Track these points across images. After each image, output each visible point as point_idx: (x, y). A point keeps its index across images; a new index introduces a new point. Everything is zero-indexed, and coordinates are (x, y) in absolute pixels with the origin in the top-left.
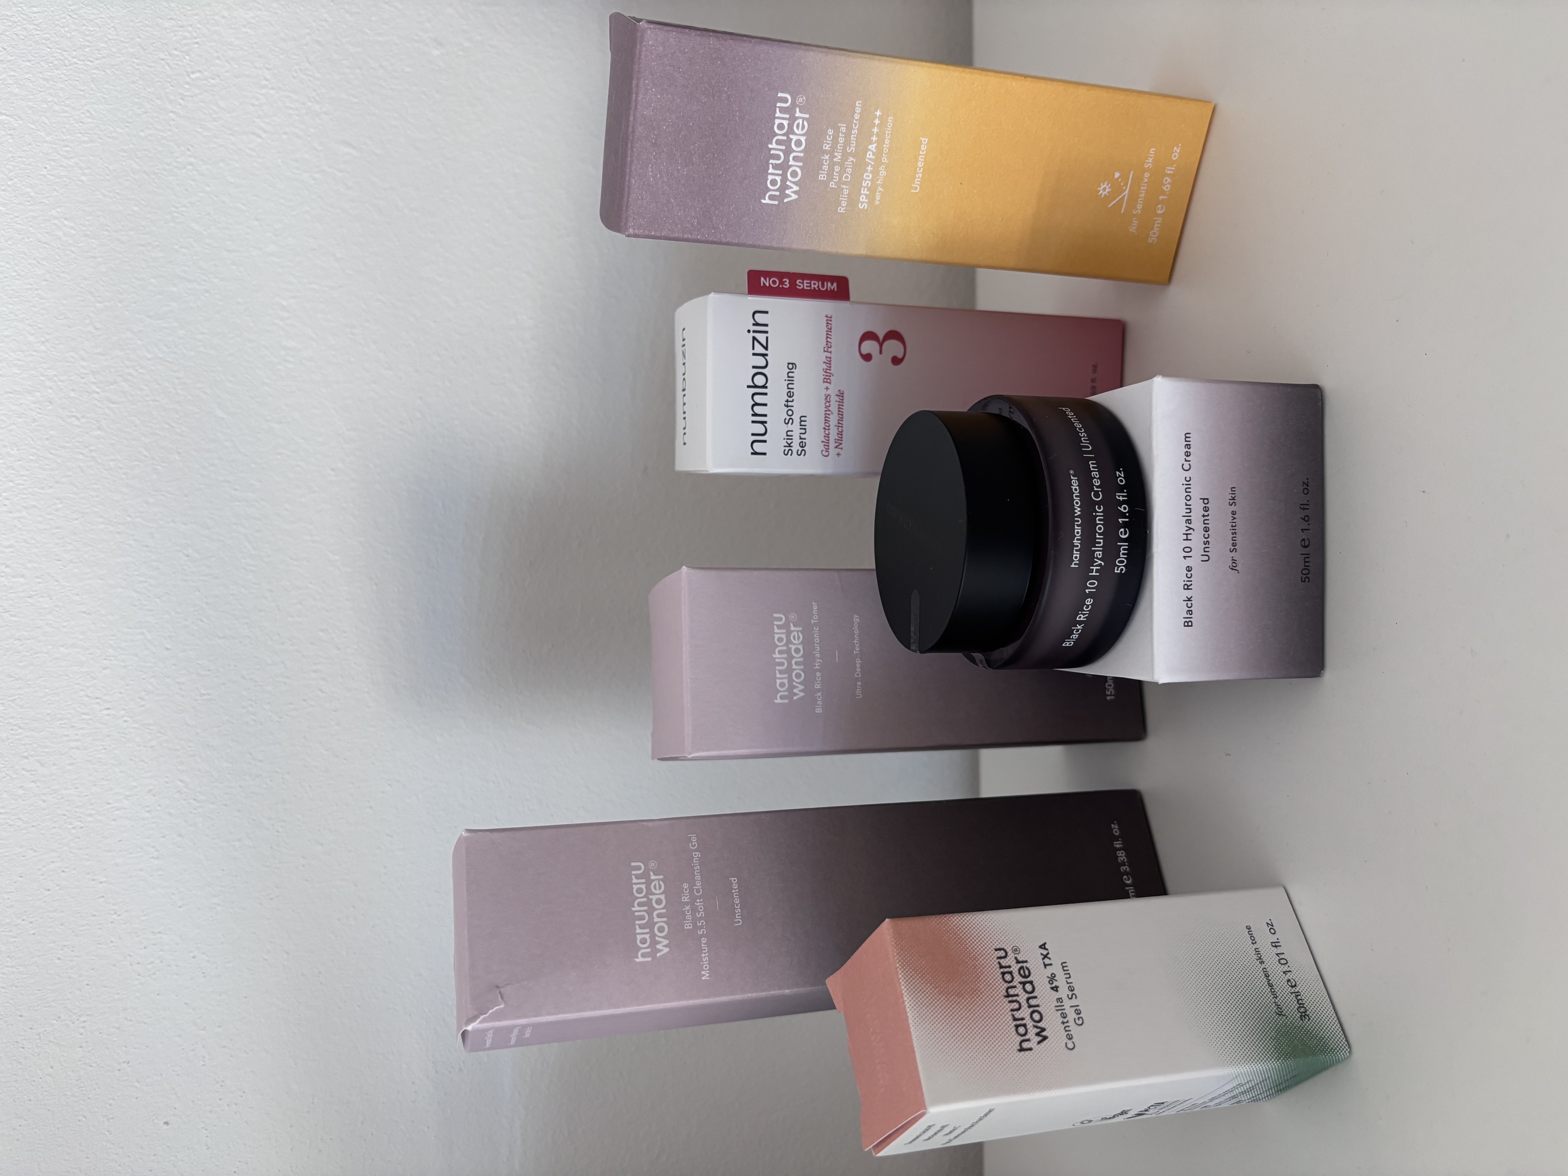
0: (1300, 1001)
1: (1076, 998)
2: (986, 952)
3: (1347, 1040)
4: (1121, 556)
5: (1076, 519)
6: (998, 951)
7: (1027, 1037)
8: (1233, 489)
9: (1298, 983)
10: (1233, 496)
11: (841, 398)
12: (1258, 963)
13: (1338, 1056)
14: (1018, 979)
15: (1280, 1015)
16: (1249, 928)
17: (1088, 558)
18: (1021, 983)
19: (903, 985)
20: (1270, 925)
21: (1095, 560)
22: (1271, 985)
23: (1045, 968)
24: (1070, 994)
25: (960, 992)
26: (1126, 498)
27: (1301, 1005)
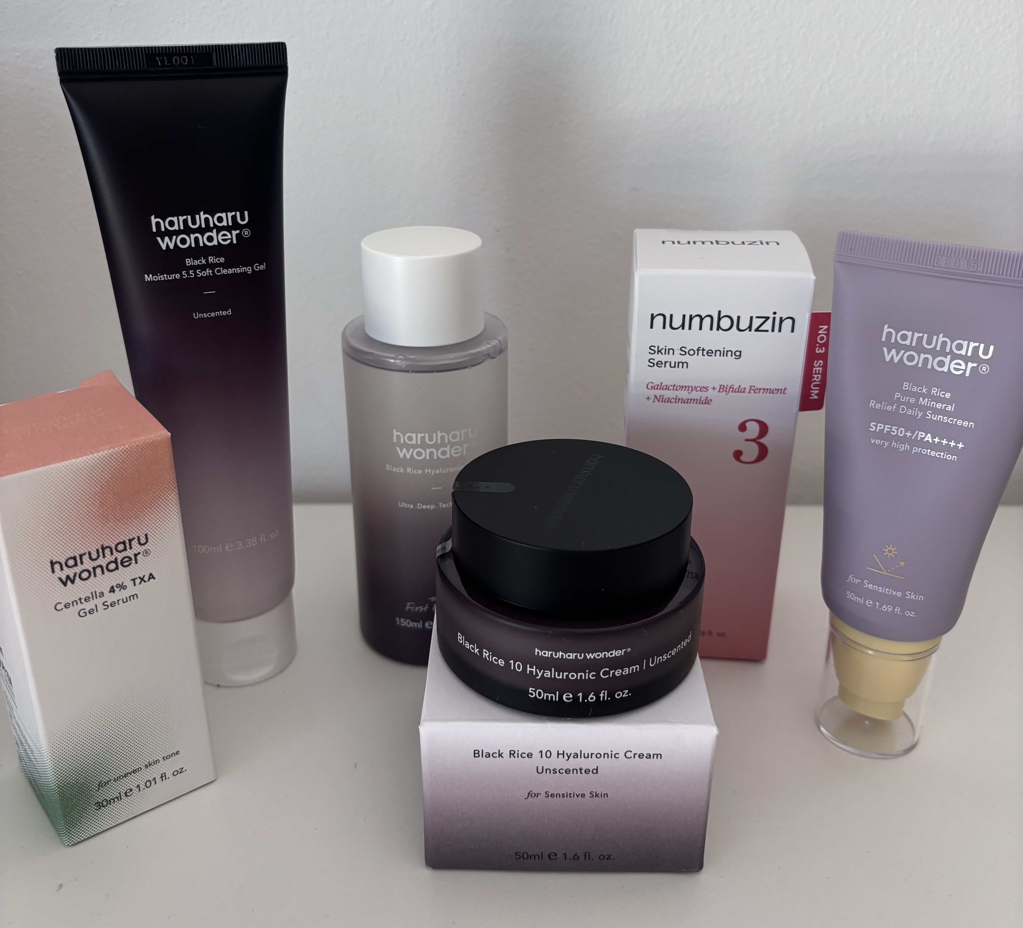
0: (112, 801)
1: (105, 609)
2: (144, 526)
3: (79, 842)
4: (545, 695)
5: (583, 654)
6: (145, 537)
7: (65, 568)
8: (606, 795)
9: (129, 798)
10: (600, 795)
11: (704, 402)
12: (146, 763)
13: (64, 836)
14: (120, 556)
15: (99, 785)
16: (178, 753)
17: (544, 664)
18: (116, 559)
19: (108, 452)
20: (181, 771)
21: (542, 671)
22: (126, 776)
23: (132, 580)
24: (108, 604)
25: (104, 505)
26: (601, 699)
27: (109, 802)
